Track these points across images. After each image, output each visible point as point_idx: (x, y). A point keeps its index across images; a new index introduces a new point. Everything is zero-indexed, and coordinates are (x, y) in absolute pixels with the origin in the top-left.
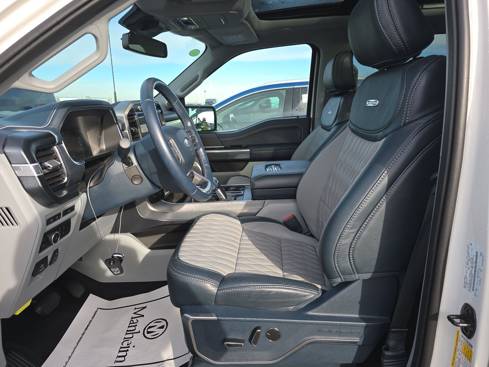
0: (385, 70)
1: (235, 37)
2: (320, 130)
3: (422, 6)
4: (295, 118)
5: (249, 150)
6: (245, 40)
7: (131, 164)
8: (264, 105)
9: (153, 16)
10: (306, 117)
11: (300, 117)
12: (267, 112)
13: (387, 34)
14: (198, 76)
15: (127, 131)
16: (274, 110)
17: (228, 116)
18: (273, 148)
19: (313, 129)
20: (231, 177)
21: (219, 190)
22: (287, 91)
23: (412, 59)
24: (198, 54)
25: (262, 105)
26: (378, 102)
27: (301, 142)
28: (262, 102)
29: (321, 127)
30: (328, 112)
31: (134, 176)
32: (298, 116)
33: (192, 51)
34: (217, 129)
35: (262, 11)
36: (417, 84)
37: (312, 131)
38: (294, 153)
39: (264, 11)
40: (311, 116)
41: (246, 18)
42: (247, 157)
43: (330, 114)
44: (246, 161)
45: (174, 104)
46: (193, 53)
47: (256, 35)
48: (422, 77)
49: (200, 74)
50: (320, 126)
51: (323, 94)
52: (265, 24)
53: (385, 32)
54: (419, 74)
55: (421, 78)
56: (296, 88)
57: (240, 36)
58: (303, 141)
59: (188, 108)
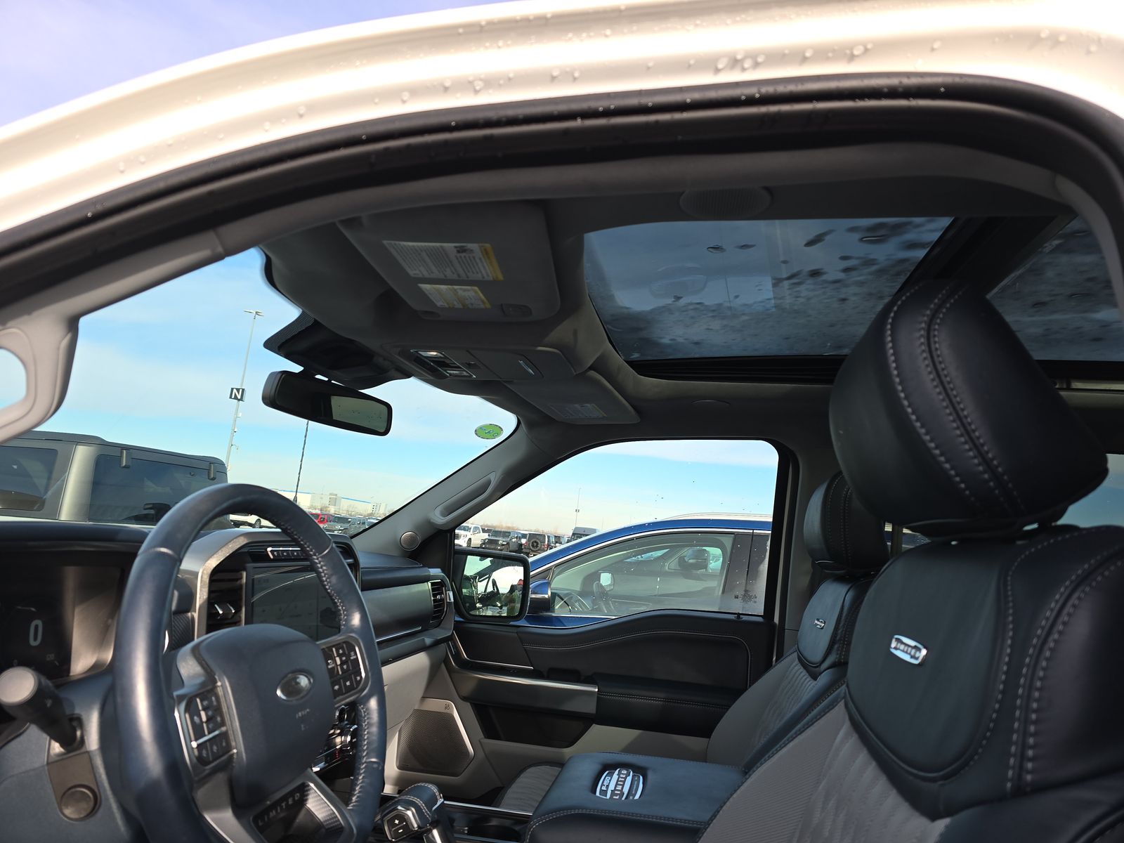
0: (953, 543)
1: (577, 406)
2: (792, 666)
3: (1069, 384)
4: (732, 617)
5: (597, 690)
6: (605, 415)
7: (76, 744)
8: (691, 561)
9: (351, 341)
10: (760, 619)
11: (745, 618)
12: (697, 578)
13: (932, 441)
14: (489, 483)
15: (196, 615)
16: (712, 576)
17: (595, 576)
18: (662, 695)
19: (779, 657)
20: (530, 766)
21: (435, 832)
22: (734, 540)
23: (1035, 526)
24: (498, 435)
25: (686, 559)
26: (924, 652)
27: (746, 689)
28: (687, 553)
29: (797, 660)
30: (816, 622)
31: (70, 789)
32: (739, 614)
33: (481, 428)
34: (557, 607)
35: (649, 358)
36: (1055, 630)
37: (777, 660)
38: (722, 717)
39: (655, 358)
40: (776, 620)
41: (592, 365)
42: (590, 708)
43: (819, 626)
44: (587, 721)
45: (317, 559)
46: (485, 431)
47: (630, 408)
48: (1074, 606)
49: (494, 478)
50: (796, 654)
51: (807, 566)
52: (652, 385)
53: (927, 434)
54: (1062, 594)
55: (1068, 609)
56: (759, 535)
57: (588, 405)
58: (750, 686)
59: (465, 556)
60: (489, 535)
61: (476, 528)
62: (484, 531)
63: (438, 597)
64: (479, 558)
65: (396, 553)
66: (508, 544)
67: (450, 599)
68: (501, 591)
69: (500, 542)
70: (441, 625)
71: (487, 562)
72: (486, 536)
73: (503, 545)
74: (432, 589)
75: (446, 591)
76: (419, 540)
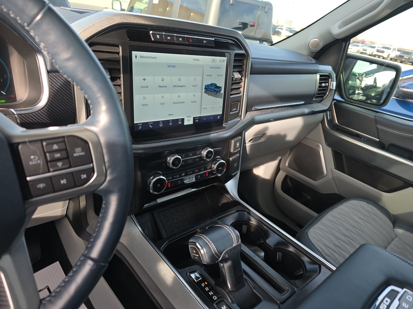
59: (356, 60)
60: (400, 53)
61: (394, 49)
62: (398, 51)
63: (323, 85)
64: (369, 63)
65: (305, 52)
66: (409, 58)
67: (333, 87)
68: (378, 86)
69: (405, 57)
70: (322, 102)
71: (375, 66)
72: (399, 53)
73: (406, 59)
74: (320, 79)
75: (331, 81)
76: (321, 45)
